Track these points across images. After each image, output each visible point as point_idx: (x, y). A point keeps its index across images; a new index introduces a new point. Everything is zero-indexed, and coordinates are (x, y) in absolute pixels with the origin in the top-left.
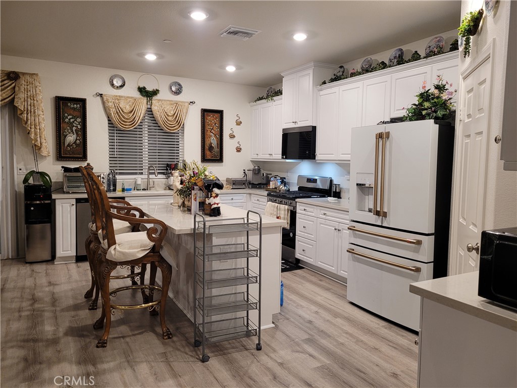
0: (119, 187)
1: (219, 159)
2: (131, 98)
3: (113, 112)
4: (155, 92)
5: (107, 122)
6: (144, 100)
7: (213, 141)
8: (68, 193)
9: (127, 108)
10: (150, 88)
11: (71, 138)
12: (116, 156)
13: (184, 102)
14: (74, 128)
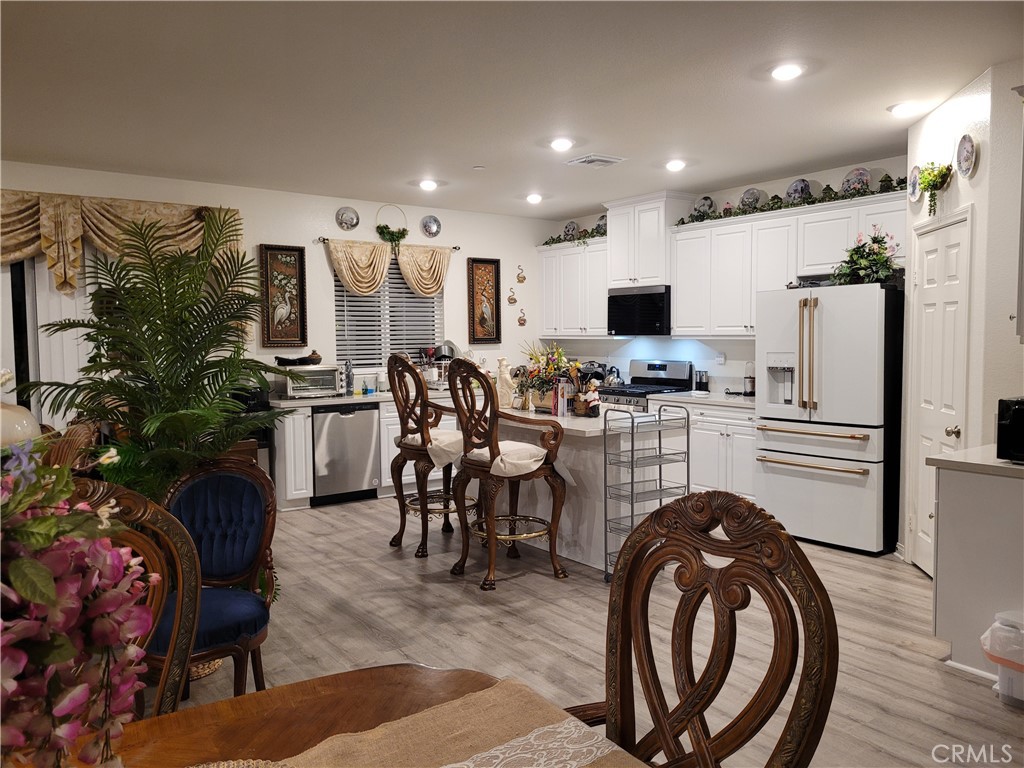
0: (357, 387)
1: (496, 338)
2: (369, 243)
3: (344, 267)
4: (402, 234)
5: (332, 279)
6: (388, 246)
7: (486, 309)
8: (293, 398)
9: (364, 261)
10: (394, 228)
11: (283, 311)
12: (346, 337)
13: (445, 248)
14: (287, 295)
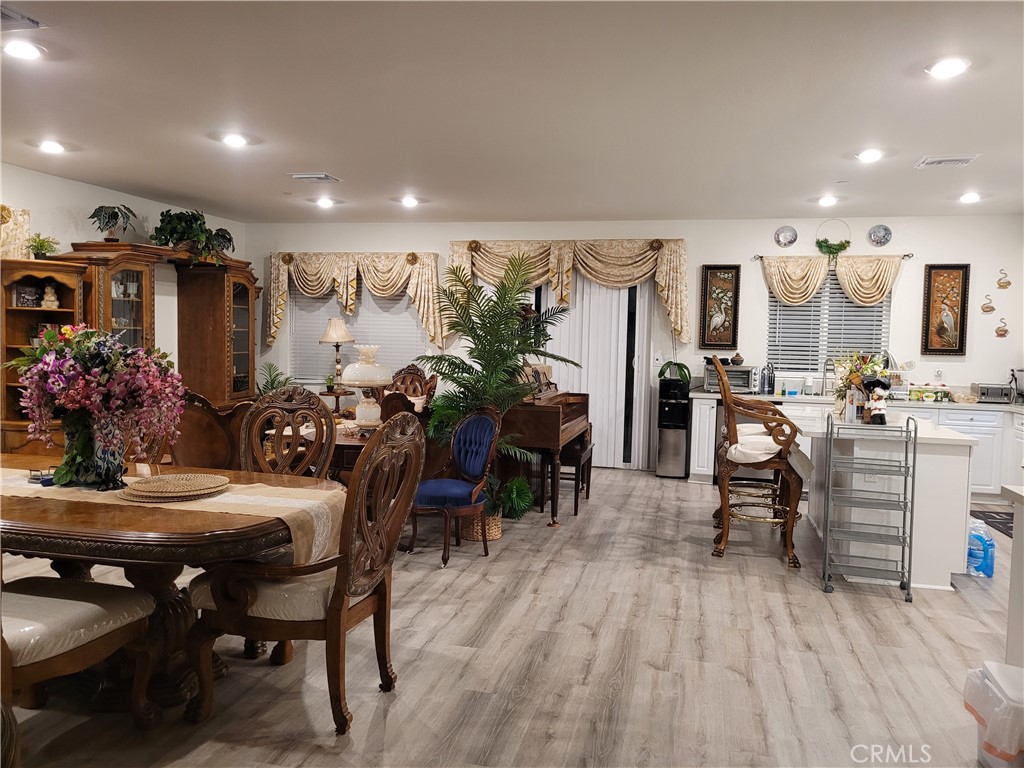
0: (778, 389)
1: (959, 349)
2: (805, 257)
3: (776, 280)
4: (843, 246)
5: (767, 294)
6: (825, 258)
7: (948, 318)
8: (709, 392)
9: (799, 273)
10: (834, 241)
11: (718, 319)
12: (777, 343)
13: (894, 257)
14: (723, 306)
